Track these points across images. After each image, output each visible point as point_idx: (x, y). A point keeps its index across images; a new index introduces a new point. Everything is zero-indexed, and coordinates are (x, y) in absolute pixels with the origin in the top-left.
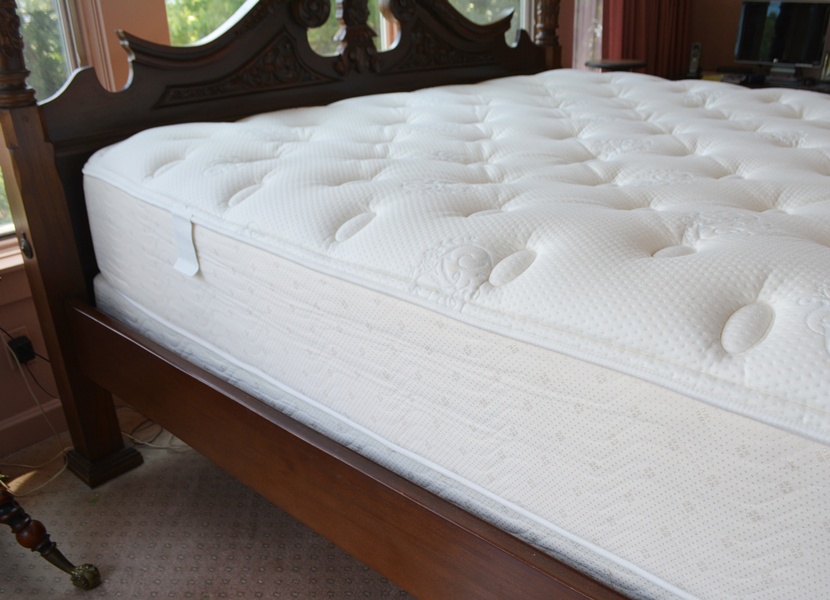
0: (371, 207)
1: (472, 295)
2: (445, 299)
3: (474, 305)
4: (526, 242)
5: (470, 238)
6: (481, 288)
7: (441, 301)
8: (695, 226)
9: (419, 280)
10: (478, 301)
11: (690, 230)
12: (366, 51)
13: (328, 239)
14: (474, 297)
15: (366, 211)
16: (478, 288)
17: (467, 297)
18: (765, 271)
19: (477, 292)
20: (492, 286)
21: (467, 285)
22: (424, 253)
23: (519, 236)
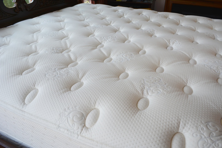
0: (36, 86)
1: (81, 133)
2: (71, 133)
3: (82, 136)
4: (95, 106)
5: (75, 107)
6: (84, 129)
7: (70, 133)
8: (146, 88)
9: (60, 125)
10: (83, 135)
11: (145, 90)
12: (24, 5)
13: (22, 104)
14: (82, 133)
15: (34, 89)
16: (82, 130)
17: (79, 133)
18: (179, 120)
19: (82, 131)
20: (87, 128)
21: (78, 129)
22: (60, 115)
23: (92, 103)
